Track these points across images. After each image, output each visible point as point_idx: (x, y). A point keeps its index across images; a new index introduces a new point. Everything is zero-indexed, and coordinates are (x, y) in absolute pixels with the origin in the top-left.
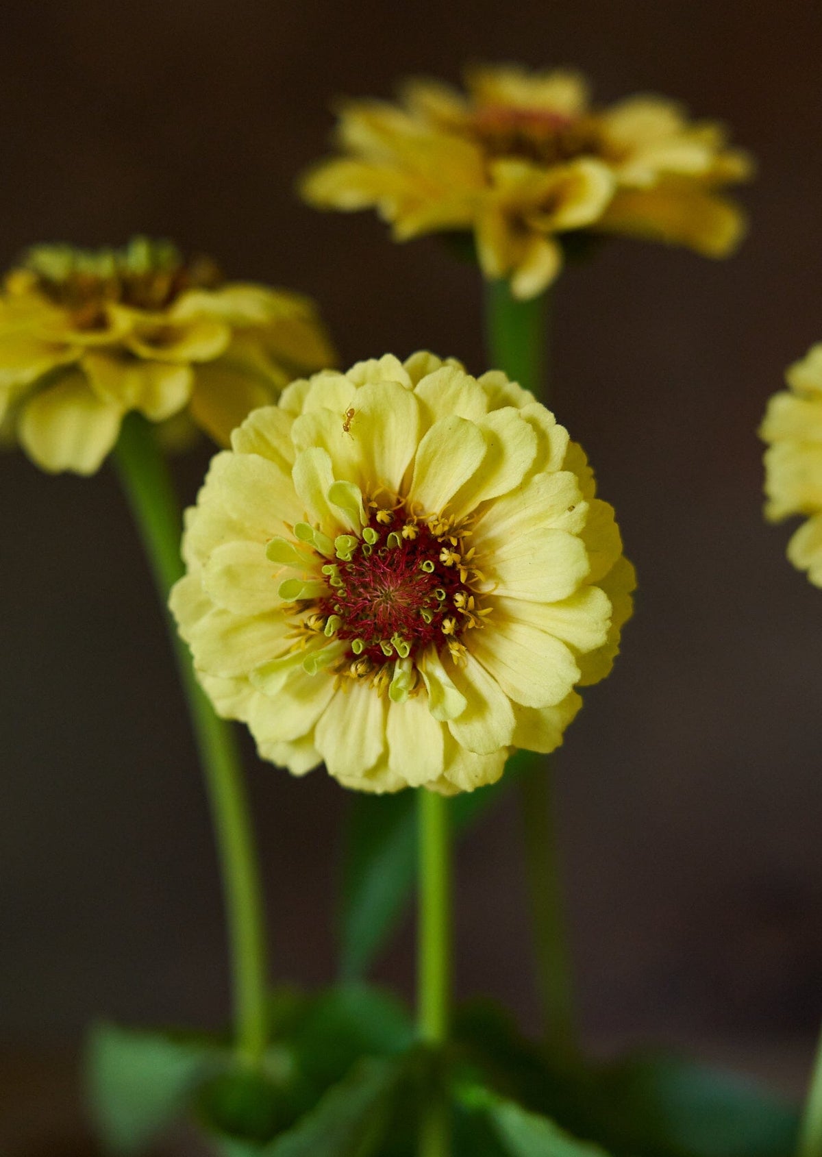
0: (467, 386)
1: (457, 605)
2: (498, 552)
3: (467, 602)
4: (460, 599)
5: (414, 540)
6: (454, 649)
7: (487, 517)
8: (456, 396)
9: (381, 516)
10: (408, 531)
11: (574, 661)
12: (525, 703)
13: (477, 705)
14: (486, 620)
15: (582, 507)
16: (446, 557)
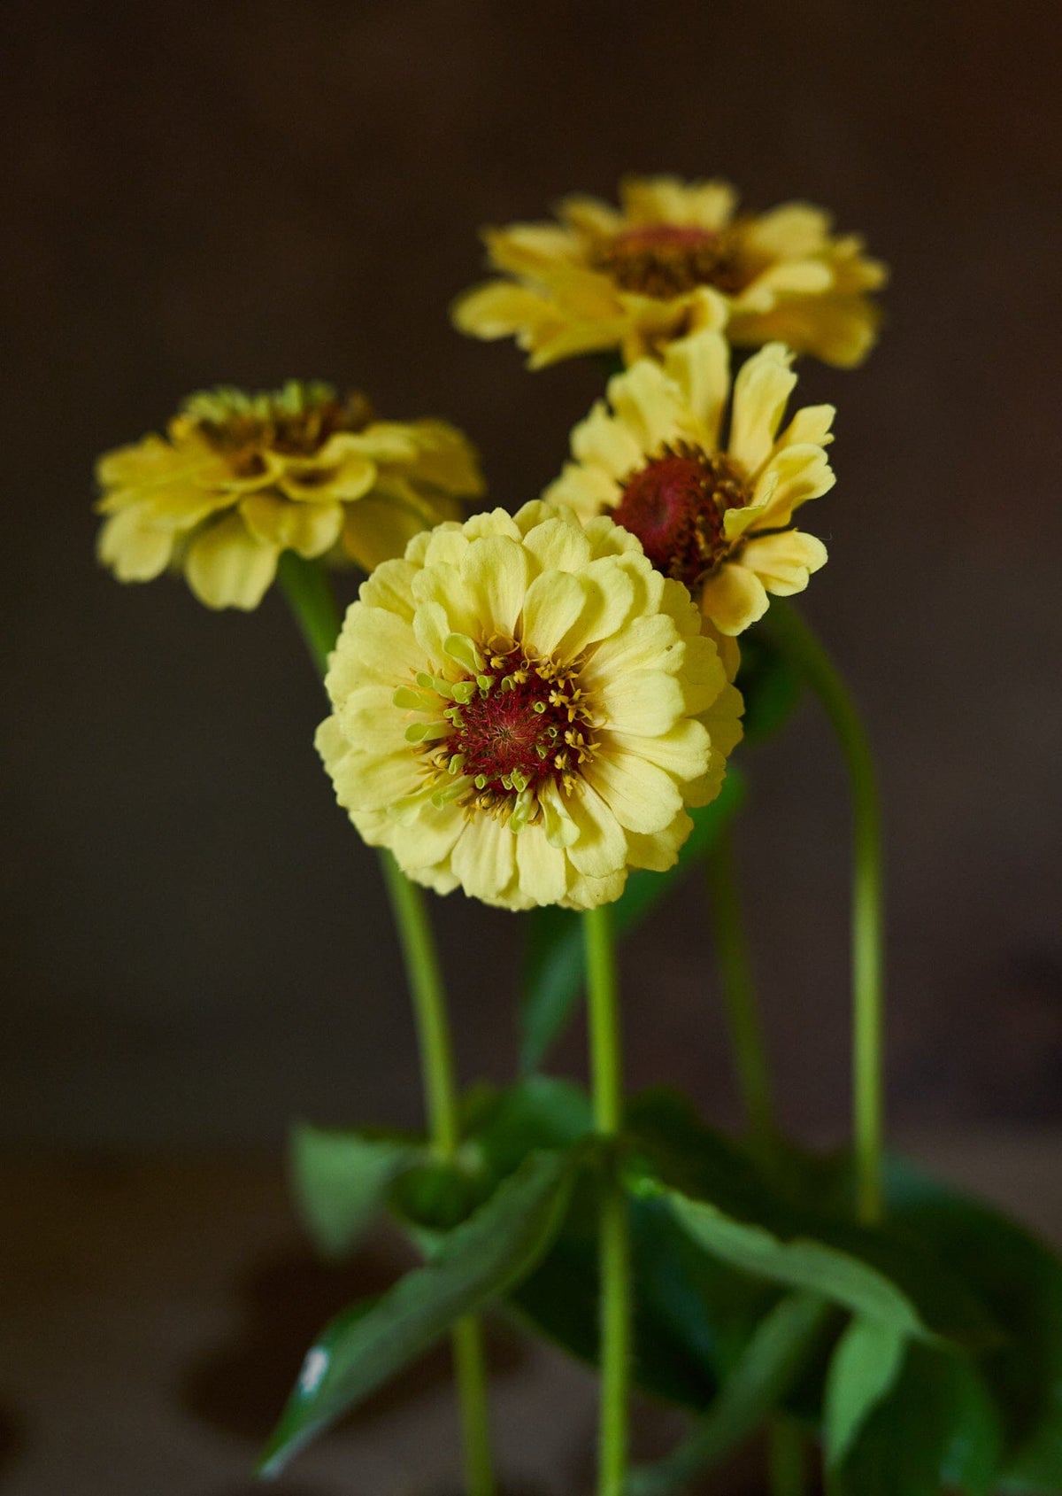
0: (571, 536)
1: (568, 742)
2: (605, 690)
3: (576, 739)
4: (569, 737)
5: (524, 684)
6: (567, 780)
7: (594, 658)
8: (562, 545)
9: (495, 662)
10: (519, 676)
11: (676, 790)
12: (635, 829)
13: (591, 831)
14: (596, 754)
15: (680, 646)
16: (555, 699)
